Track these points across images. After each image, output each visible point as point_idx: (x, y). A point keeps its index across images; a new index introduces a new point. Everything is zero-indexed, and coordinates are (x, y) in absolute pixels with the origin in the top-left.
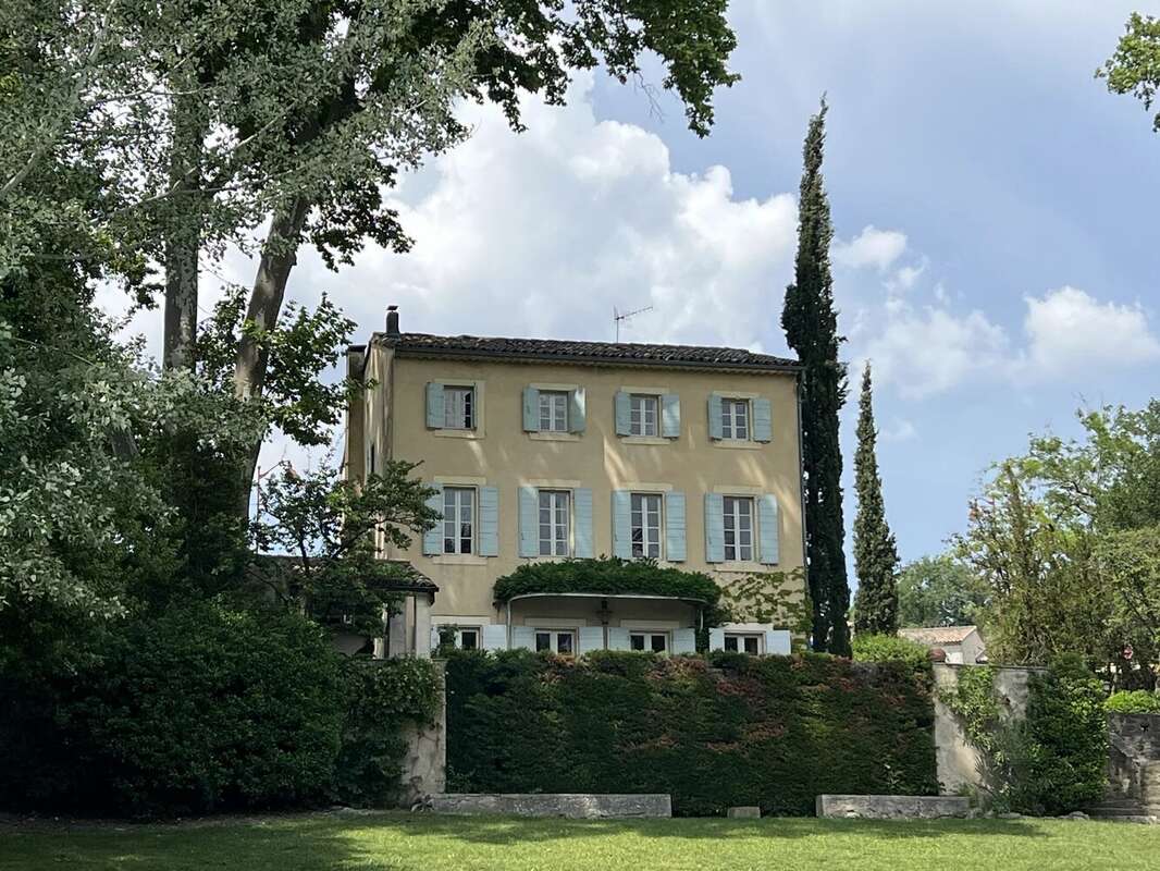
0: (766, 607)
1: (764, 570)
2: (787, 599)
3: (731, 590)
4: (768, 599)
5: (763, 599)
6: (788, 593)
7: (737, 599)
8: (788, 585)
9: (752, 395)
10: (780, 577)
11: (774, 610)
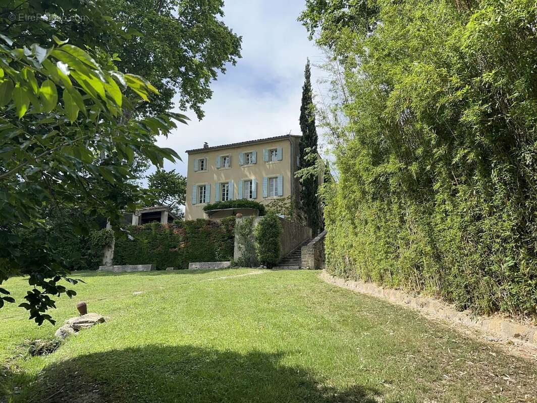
0: (279, 209)
1: (279, 198)
2: (286, 206)
3: (270, 205)
4: (280, 206)
5: (278, 206)
6: (286, 204)
7: (271, 207)
8: (285, 202)
9: (277, 147)
10: (284, 199)
11: (282, 209)
